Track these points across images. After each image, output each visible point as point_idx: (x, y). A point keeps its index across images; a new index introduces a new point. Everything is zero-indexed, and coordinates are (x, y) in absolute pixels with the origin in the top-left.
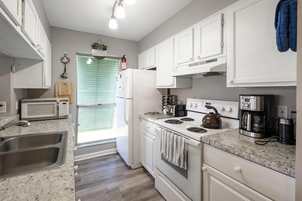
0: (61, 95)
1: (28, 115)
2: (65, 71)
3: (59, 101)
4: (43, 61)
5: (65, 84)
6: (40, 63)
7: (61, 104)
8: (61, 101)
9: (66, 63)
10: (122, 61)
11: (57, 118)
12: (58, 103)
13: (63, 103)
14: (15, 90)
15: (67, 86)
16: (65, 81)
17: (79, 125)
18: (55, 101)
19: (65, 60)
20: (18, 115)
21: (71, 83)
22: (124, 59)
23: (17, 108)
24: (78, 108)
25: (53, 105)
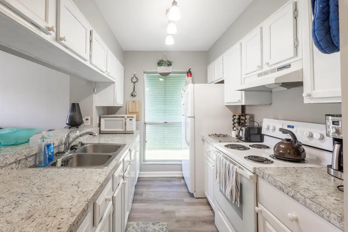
0: (131, 112)
1: (105, 128)
2: (134, 91)
3: (126, 117)
4: (114, 83)
5: (134, 102)
6: (112, 85)
7: (128, 120)
8: (128, 117)
9: (135, 83)
10: (188, 76)
11: (125, 133)
12: (126, 120)
13: (130, 120)
14: (97, 107)
15: (136, 104)
16: (134, 99)
17: (146, 142)
18: (124, 117)
19: (134, 80)
20: (99, 128)
21: (139, 101)
22: (189, 73)
23: (98, 122)
24: (146, 125)
25: (122, 121)
